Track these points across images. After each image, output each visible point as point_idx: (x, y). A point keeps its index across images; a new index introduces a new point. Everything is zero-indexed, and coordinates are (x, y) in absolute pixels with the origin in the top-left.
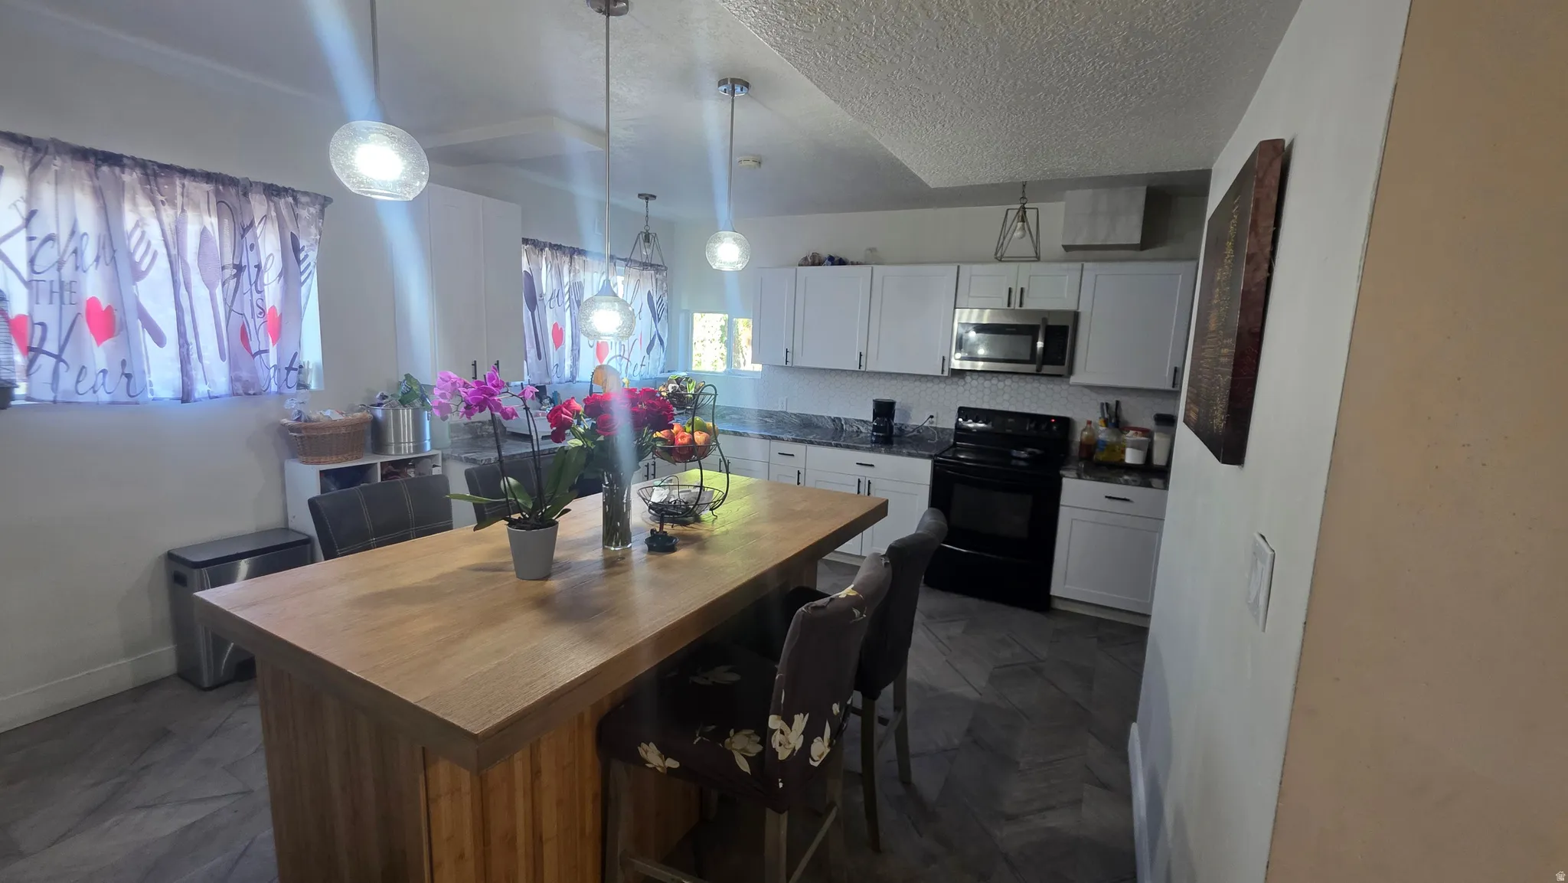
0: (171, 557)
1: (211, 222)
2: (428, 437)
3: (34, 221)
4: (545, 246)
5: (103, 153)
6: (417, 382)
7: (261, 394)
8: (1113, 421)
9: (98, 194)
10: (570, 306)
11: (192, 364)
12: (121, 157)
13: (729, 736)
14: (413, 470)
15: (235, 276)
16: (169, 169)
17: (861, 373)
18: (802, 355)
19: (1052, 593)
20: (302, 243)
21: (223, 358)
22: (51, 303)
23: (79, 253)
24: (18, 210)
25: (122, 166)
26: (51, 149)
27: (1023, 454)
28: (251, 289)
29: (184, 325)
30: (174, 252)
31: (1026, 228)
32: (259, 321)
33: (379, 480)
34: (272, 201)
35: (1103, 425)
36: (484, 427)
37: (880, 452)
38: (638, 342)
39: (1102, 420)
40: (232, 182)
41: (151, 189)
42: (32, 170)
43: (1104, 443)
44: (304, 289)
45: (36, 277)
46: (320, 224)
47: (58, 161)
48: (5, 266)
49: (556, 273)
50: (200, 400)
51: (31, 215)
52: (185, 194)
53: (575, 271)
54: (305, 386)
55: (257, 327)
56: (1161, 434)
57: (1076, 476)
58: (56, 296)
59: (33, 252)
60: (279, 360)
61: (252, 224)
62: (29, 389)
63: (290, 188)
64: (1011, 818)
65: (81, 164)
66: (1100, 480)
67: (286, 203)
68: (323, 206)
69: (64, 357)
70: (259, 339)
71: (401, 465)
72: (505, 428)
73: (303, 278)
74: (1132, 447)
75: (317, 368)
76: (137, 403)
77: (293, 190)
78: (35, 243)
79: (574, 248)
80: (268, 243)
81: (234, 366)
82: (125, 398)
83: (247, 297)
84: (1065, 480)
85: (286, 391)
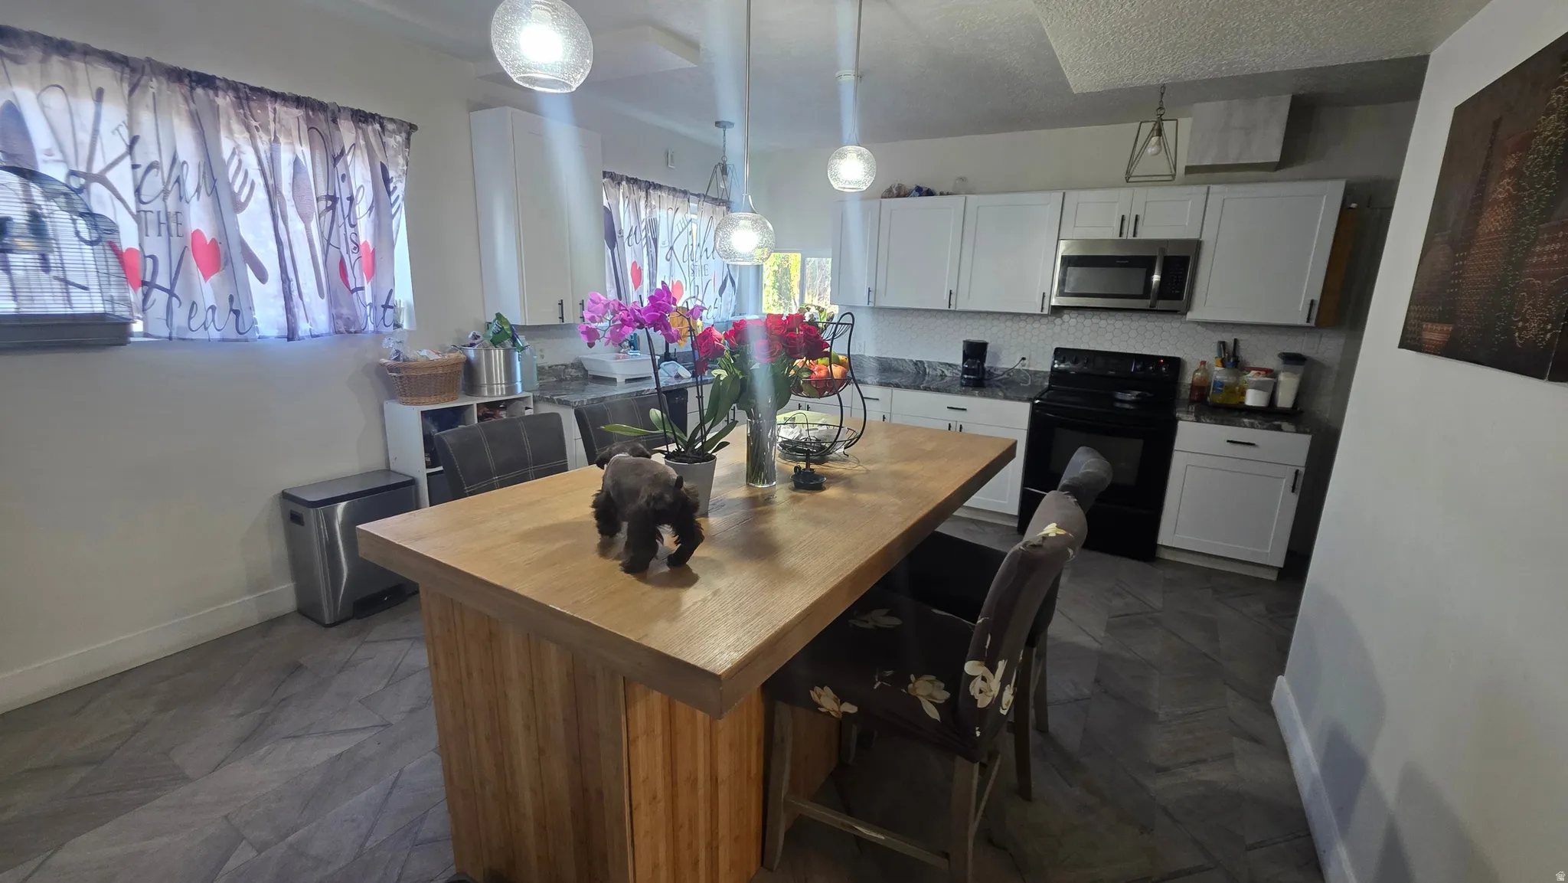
0: (286, 496)
1: (304, 151)
2: (519, 378)
3: (137, 147)
4: (622, 180)
5: (196, 73)
6: (507, 322)
7: (361, 332)
8: (1232, 361)
9: (195, 120)
10: (647, 243)
11: (294, 301)
12: (214, 78)
13: (910, 682)
14: (504, 412)
15: (328, 209)
16: (260, 92)
17: (951, 313)
18: (885, 294)
19: (1160, 542)
20: (392, 174)
21: (321, 295)
22: (160, 235)
23: (181, 180)
24: (120, 134)
25: (216, 89)
26: (148, 69)
27: (1129, 396)
28: (344, 223)
29: (285, 261)
30: (271, 182)
31: (1162, 144)
32: (354, 257)
33: (476, 422)
34: (360, 128)
35: (1220, 364)
36: (566, 370)
37: (974, 395)
38: (711, 283)
39: (1219, 359)
40: (322, 107)
41: (245, 114)
42: (131, 92)
43: (1222, 384)
44: (394, 222)
45: (144, 207)
46: (407, 154)
47: (154, 83)
48: (113, 196)
49: (633, 207)
50: (303, 338)
51: (134, 140)
52: (277, 120)
53: (651, 207)
54: (397, 326)
55: (353, 263)
56: (1288, 373)
57: (1194, 419)
58: (164, 228)
59: (139, 181)
60: (374, 297)
61: (342, 152)
62: (145, 326)
63: (376, 114)
64: (1162, 770)
65: (176, 86)
66: (1222, 423)
67: (374, 130)
68: (409, 135)
69: (176, 291)
70: (356, 277)
71: (494, 406)
72: (587, 371)
73: (394, 210)
74: (1255, 388)
75: (409, 306)
76: (246, 341)
77: (380, 117)
78: (140, 172)
79: (649, 182)
80: (359, 173)
81: (333, 302)
82: (234, 335)
83: (342, 230)
84: (1180, 423)
85: (384, 330)
